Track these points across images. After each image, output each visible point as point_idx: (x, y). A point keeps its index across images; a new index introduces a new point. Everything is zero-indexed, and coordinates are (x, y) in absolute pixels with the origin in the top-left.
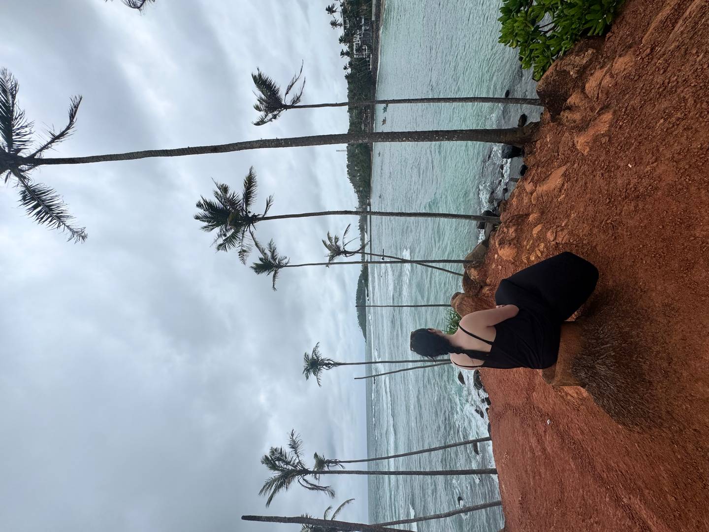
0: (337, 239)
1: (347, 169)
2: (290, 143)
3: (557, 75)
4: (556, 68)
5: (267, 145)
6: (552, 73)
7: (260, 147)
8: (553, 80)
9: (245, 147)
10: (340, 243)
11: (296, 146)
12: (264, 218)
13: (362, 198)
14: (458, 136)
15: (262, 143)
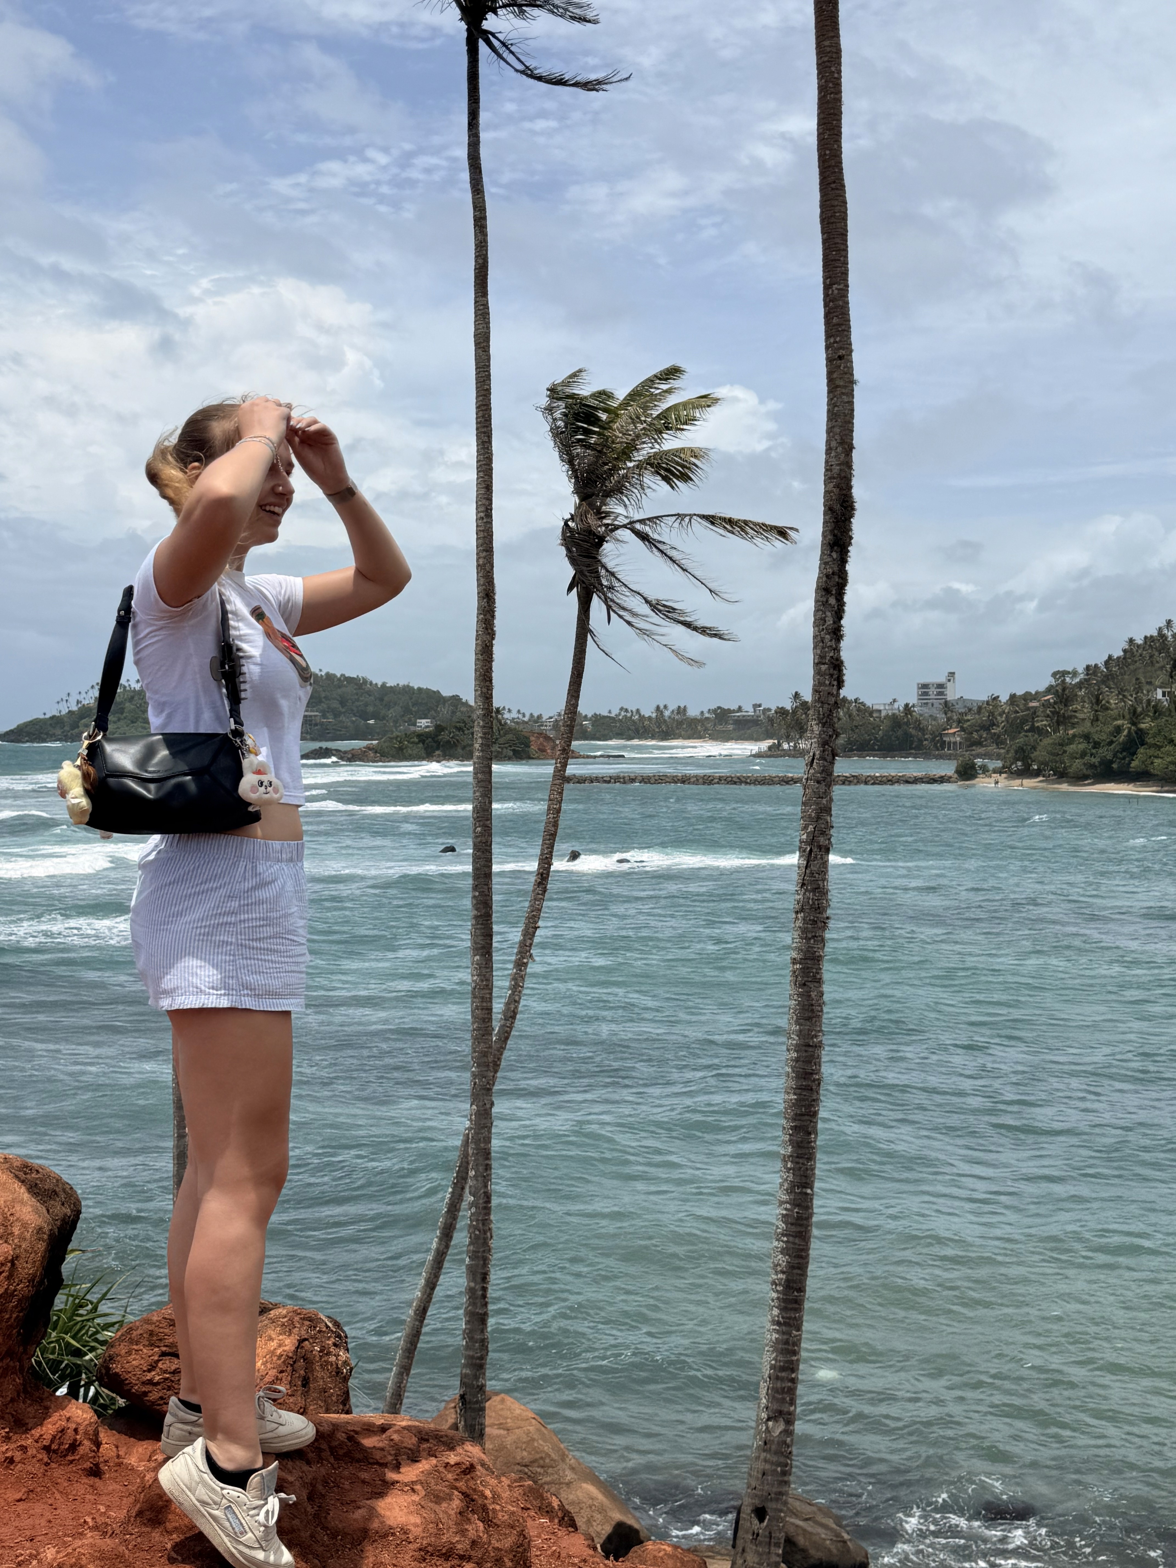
0: (673, 468)
13: (1015, 727)
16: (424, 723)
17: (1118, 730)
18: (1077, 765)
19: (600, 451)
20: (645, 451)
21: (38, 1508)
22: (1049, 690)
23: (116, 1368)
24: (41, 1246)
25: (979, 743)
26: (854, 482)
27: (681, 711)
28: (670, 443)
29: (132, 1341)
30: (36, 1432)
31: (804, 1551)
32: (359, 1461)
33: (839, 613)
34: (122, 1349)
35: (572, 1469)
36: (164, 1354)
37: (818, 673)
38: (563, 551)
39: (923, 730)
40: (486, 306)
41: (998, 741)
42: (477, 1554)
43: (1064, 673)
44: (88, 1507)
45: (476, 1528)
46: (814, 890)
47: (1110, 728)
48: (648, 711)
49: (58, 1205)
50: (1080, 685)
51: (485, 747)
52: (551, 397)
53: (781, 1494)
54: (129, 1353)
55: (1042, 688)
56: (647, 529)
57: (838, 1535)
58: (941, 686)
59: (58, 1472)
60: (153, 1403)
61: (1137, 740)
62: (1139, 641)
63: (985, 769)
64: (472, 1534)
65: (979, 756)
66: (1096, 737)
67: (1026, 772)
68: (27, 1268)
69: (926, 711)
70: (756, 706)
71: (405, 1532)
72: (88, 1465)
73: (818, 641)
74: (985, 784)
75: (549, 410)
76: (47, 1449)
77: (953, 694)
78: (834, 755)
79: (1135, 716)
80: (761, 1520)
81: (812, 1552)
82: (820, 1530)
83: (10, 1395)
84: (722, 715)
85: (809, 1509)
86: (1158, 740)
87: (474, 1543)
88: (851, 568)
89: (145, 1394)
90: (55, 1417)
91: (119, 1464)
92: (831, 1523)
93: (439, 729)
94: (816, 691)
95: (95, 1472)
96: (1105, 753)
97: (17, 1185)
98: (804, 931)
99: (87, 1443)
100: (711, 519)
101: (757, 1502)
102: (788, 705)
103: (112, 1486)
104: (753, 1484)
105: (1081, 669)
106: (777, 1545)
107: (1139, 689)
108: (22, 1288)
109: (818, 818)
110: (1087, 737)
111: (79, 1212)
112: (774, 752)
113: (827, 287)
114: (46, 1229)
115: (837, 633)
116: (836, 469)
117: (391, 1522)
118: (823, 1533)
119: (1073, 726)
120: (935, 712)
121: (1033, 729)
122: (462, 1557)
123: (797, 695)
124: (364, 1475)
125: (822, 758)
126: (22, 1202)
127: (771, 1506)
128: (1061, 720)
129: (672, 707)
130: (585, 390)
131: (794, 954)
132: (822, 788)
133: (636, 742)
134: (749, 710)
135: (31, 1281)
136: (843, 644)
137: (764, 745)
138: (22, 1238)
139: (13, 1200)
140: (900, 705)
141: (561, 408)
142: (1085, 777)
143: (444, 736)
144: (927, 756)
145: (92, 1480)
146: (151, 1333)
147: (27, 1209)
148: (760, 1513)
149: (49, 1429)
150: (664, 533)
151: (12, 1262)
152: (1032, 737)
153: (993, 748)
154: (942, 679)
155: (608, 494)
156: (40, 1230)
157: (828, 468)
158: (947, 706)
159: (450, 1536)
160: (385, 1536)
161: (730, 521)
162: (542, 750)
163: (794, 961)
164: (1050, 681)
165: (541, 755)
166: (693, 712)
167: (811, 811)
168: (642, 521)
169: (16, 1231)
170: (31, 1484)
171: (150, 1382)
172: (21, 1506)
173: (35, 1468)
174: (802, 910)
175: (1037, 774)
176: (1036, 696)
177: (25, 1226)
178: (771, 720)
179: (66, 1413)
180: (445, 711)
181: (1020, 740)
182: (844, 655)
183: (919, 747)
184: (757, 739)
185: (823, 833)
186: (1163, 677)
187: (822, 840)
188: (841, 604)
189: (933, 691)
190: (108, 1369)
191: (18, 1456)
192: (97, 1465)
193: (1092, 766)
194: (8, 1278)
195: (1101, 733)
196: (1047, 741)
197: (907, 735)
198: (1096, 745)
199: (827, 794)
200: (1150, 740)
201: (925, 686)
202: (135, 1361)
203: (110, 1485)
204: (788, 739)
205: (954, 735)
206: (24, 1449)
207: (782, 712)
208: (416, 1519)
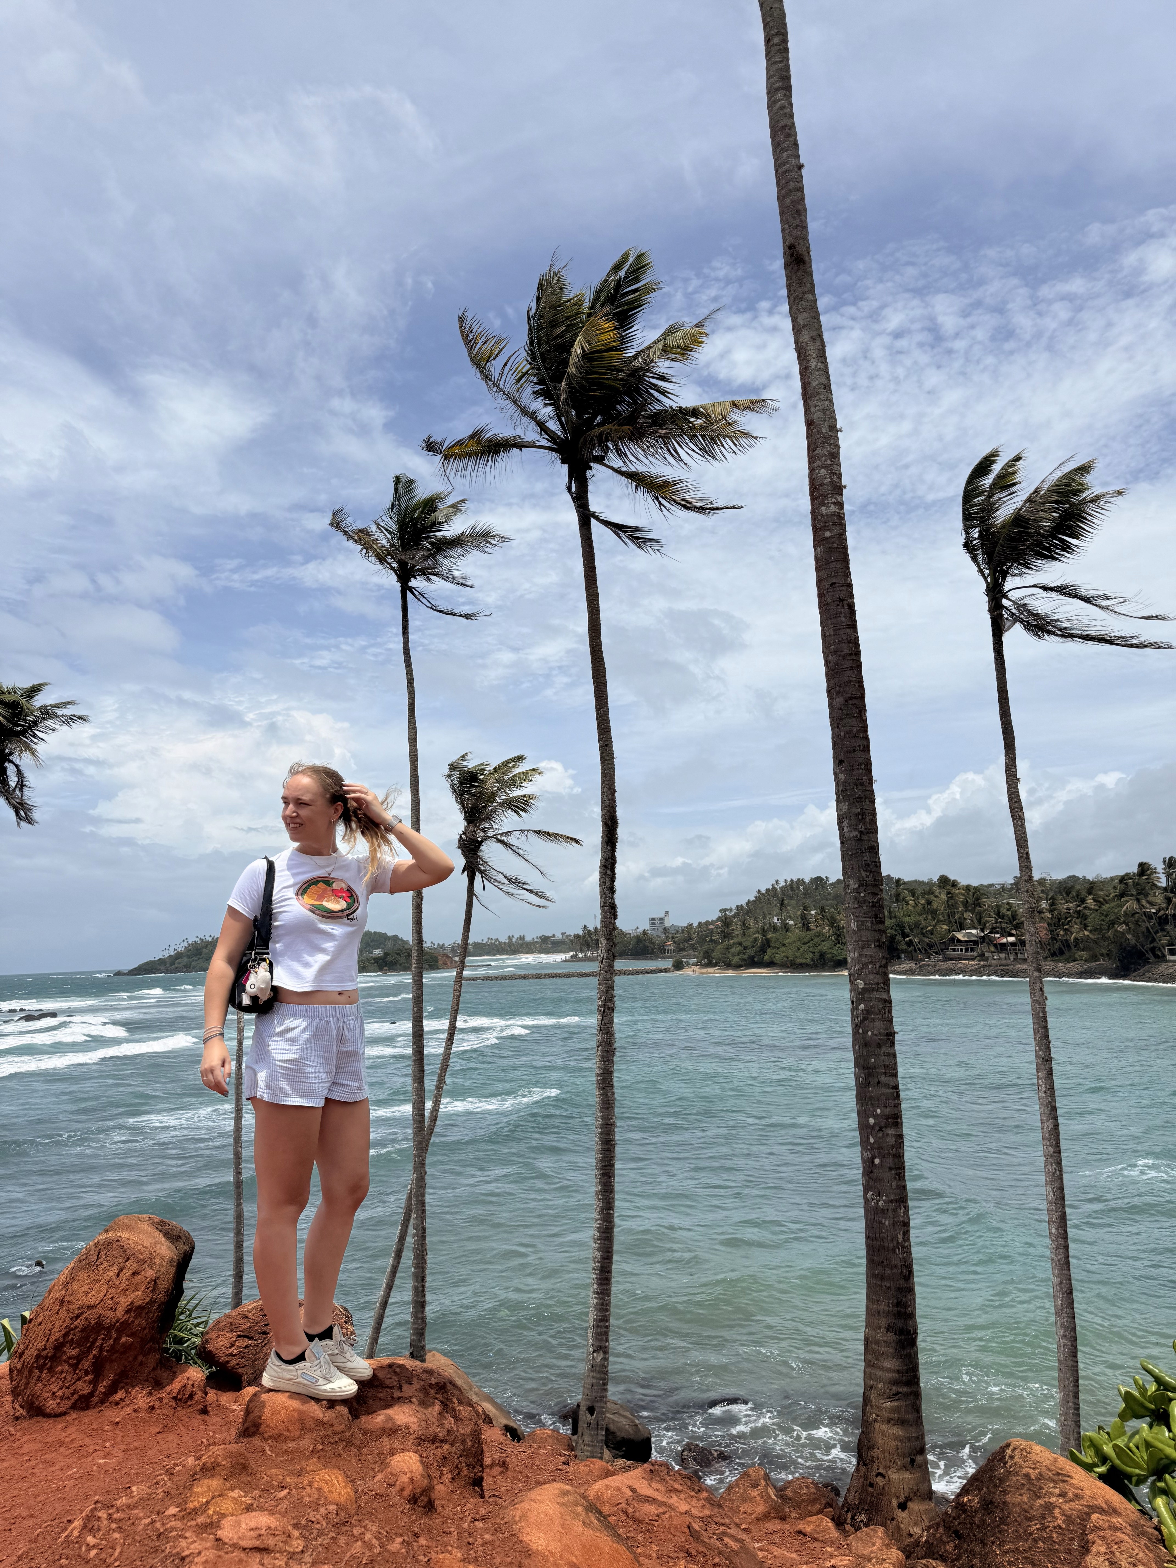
0: (519, 806)
1: (807, 880)
2: (828, 534)
3: (1069, 1519)
4: (1102, 1511)
5: (818, 451)
6: (1077, 1497)
7: (809, 423)
8: (1049, 1508)
9: (807, 368)
10: (507, 821)
11: (817, 560)
12: (585, 517)
13: (702, 940)
14: (884, 1211)
15: (824, 430)
16: (377, 952)
17: (756, 939)
18: (736, 960)
19: (478, 797)
20: (501, 798)
21: (171, 1437)
22: (719, 919)
23: (210, 1347)
24: (173, 1270)
25: (683, 949)
26: (617, 809)
27: (522, 938)
28: (516, 793)
29: (220, 1330)
30: (168, 1388)
31: (614, 1433)
32: (377, 1386)
33: (613, 879)
34: (213, 1335)
35: (476, 1394)
36: (239, 1336)
37: (603, 911)
38: (460, 851)
39: (654, 943)
40: (415, 723)
41: (693, 947)
42: (451, 1438)
43: (725, 910)
44: (201, 1434)
45: (450, 1421)
46: (607, 1033)
47: (751, 940)
48: (503, 939)
49: (181, 1244)
50: (734, 916)
51: (419, 961)
52: (451, 769)
53: (603, 1397)
54: (218, 1337)
55: (715, 918)
56: (505, 839)
57: (633, 1422)
58: (661, 919)
59: (182, 1413)
60: (233, 1368)
61: (766, 945)
62: (763, 891)
63: (688, 964)
64: (447, 1426)
65: (684, 957)
66: (745, 944)
67: (710, 965)
68: (164, 1284)
69: (654, 933)
70: (563, 934)
71: (407, 1427)
72: (200, 1407)
73: (603, 894)
74: (688, 972)
75: (449, 776)
76: (175, 1398)
77: (668, 923)
78: (614, 956)
79: (764, 931)
80: (592, 1415)
81: (618, 1433)
82: (622, 1419)
83: (152, 1366)
84: (545, 939)
85: (616, 1407)
86: (777, 944)
87: (449, 1432)
88: (618, 854)
89: (228, 1362)
90: (180, 1377)
91: (219, 1405)
92: (628, 1414)
93: (386, 954)
94: (602, 921)
95: (204, 1411)
96: (750, 952)
97: (157, 1233)
98: (602, 1057)
99: (199, 1393)
100: (537, 832)
101: (589, 1403)
102: (581, 933)
103: (216, 1420)
104: (587, 1392)
105: (734, 907)
106: (602, 1429)
107: (764, 917)
108: (161, 1297)
109: (607, 992)
110: (740, 944)
111: (192, 1249)
112: (574, 959)
113: (598, 710)
114: (176, 1258)
115: (612, 890)
116: (607, 803)
117: (398, 1423)
118: (624, 1421)
119: (732, 938)
120: (659, 933)
121: (711, 941)
122: (442, 1441)
123: (585, 927)
124: (381, 1395)
125: (608, 958)
126: (161, 1243)
127: (597, 1405)
128: (726, 935)
129: (517, 936)
130: (470, 764)
131: (597, 1071)
132: (609, 975)
133: (498, 957)
134: (559, 936)
135: (166, 1292)
136: (616, 895)
137: (568, 955)
138: (161, 1266)
139: (156, 1243)
140: (641, 930)
141: (456, 775)
142: (741, 966)
143: (389, 959)
144: (656, 958)
145: (203, 1416)
146: (231, 1324)
147: (164, 1248)
148: (591, 1410)
149: (176, 1386)
150: (512, 840)
151: (155, 1281)
152: (712, 946)
153: (691, 952)
154: (662, 916)
155: (483, 820)
156: (172, 1260)
157: (603, 803)
158: (665, 930)
159: (435, 1429)
160: (396, 1431)
161: (548, 834)
162: (445, 964)
163: (598, 1075)
164: (719, 914)
165: (446, 966)
166: (528, 939)
167: (603, 988)
168: (502, 834)
169: (157, 1261)
170: (165, 1422)
171: (231, 1355)
172: (160, 1437)
173: (167, 1411)
174: (600, 1045)
175: (715, 965)
176: (712, 923)
177: (162, 1258)
178: (572, 941)
179: (187, 1375)
180: (389, 944)
181: (705, 947)
182: (617, 901)
183: (652, 953)
184: (564, 952)
185: (610, 1000)
186: (776, 910)
187: (610, 1005)
188: (613, 874)
189: (657, 922)
190: (205, 1348)
191: (157, 1404)
192: (206, 1407)
193: (744, 960)
194: (152, 1291)
195: (748, 942)
196: (719, 947)
197: (645, 947)
198: (745, 948)
199: (611, 978)
200: (772, 944)
201: (653, 919)
202: (222, 1342)
203: (214, 1419)
204: (581, 951)
205: (670, 945)
206: (160, 1399)
207: (577, 936)
208: (413, 1419)
